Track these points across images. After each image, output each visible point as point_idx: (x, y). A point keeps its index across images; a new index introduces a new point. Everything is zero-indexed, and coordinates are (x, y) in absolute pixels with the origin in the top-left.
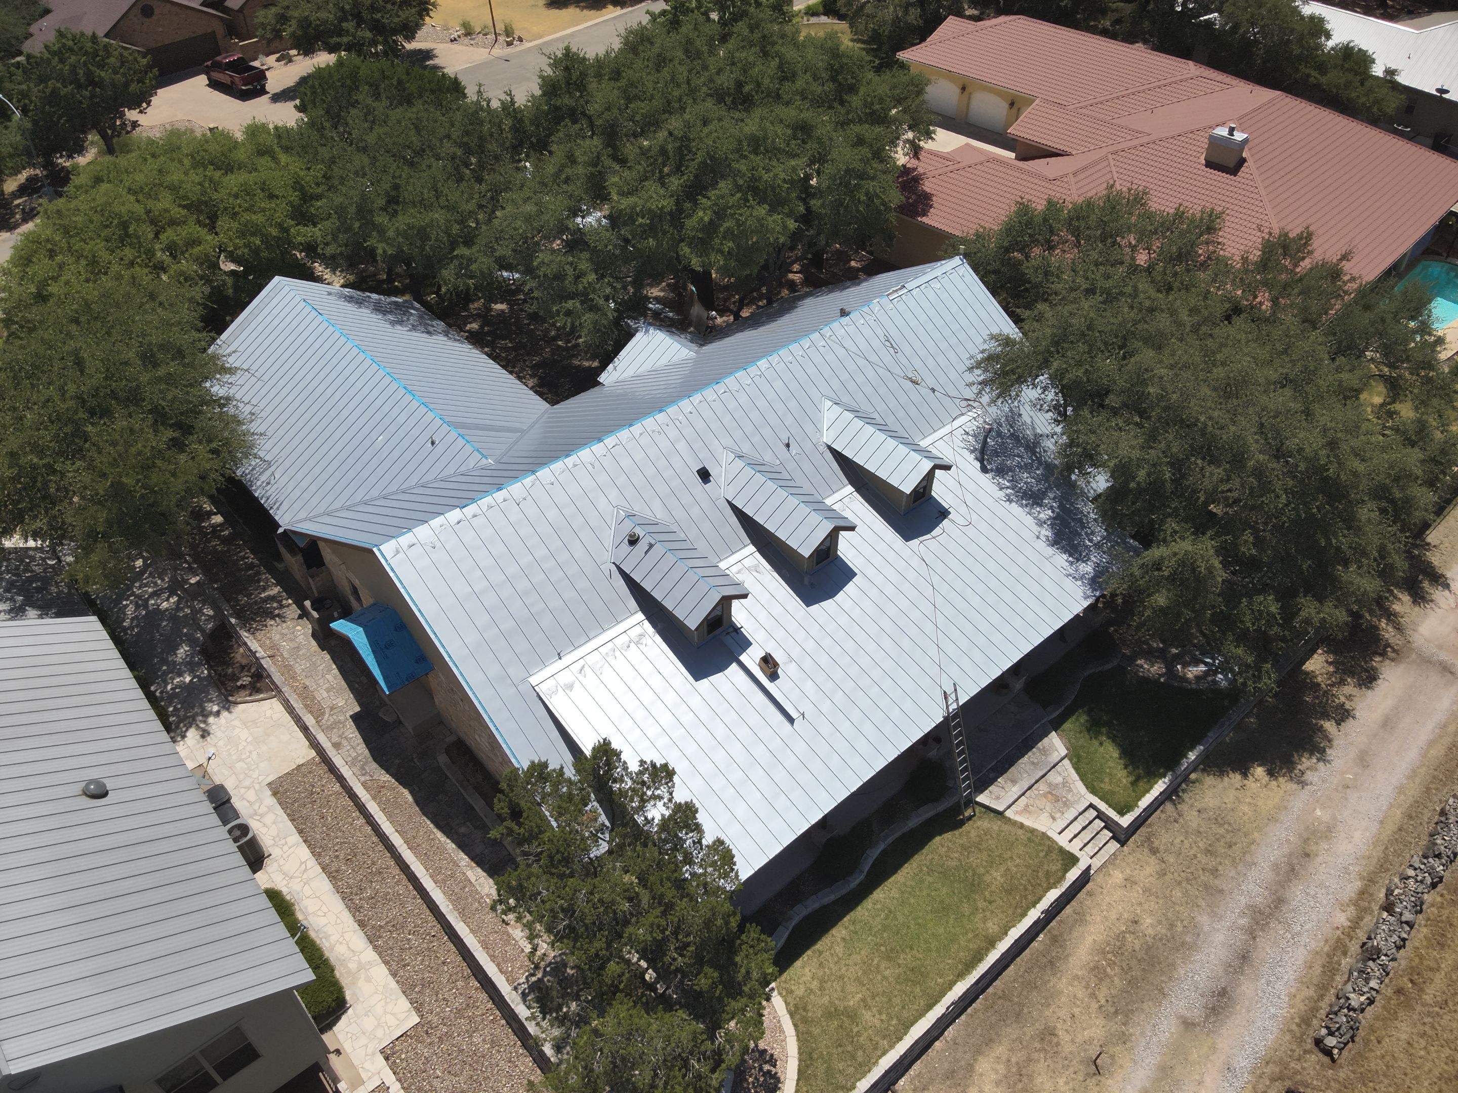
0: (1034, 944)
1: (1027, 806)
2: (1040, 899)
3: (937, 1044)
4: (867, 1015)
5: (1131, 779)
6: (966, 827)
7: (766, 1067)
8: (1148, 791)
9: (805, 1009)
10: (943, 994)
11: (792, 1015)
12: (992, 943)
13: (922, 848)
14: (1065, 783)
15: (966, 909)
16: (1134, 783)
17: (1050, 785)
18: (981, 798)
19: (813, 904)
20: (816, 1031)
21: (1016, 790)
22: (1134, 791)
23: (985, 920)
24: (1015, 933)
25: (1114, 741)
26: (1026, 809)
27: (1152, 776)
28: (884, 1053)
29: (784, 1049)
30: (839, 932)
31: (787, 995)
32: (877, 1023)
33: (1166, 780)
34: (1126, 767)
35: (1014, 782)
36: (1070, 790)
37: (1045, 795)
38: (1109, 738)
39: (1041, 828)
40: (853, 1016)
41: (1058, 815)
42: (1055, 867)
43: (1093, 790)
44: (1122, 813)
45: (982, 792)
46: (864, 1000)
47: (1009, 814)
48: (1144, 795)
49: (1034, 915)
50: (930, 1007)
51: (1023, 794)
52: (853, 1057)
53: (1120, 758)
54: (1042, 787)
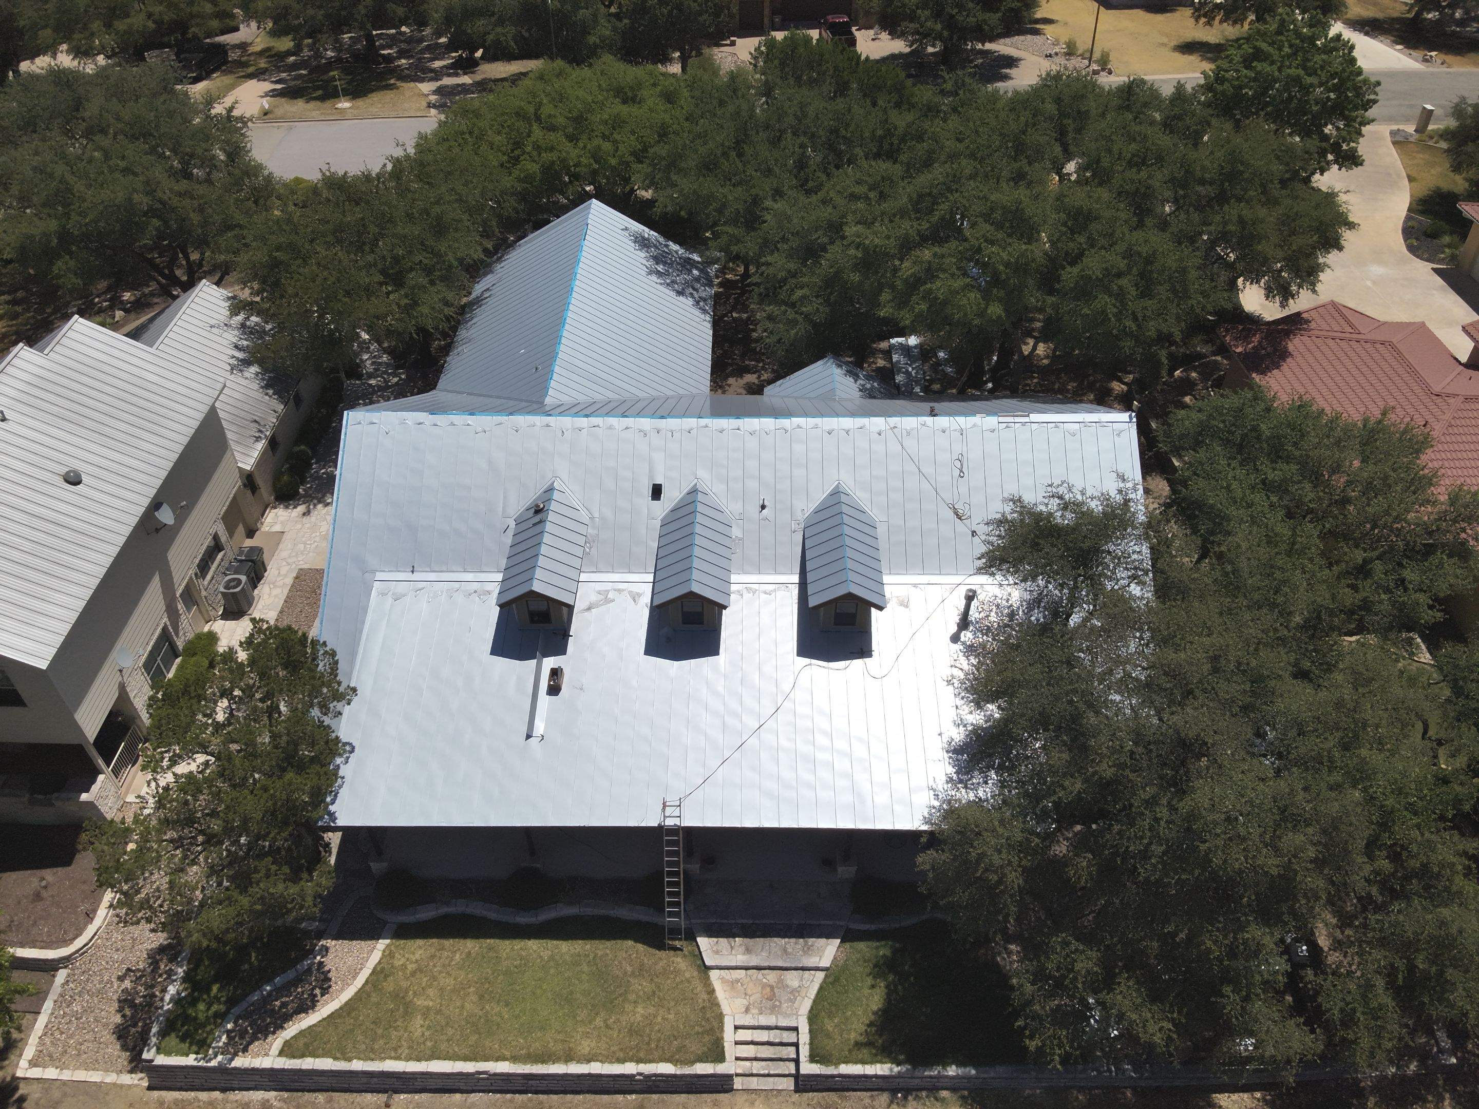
0: (620, 1097)
1: (738, 981)
2: (650, 1061)
3: (458, 1096)
4: (418, 1021)
5: (861, 1039)
6: (662, 954)
7: (317, 991)
8: (863, 1062)
9: (386, 977)
10: (486, 1059)
11: (374, 972)
12: (568, 1058)
13: (608, 939)
14: (795, 992)
15: (582, 1015)
16: (858, 1045)
17: (780, 981)
18: (703, 941)
19: (476, 909)
20: (374, 998)
21: (740, 959)
22: (850, 1051)
23: (586, 1035)
24: (596, 1068)
25: (888, 994)
26: (733, 984)
27: (885, 1053)
28: (398, 1058)
29: (342, 990)
30: (470, 945)
31: (388, 955)
32: (418, 1033)
33: (896, 1069)
34: (870, 1025)
35: (748, 951)
36: (793, 1001)
37: (764, 986)
38: (887, 987)
39: (726, 1008)
40: (408, 1011)
41: (754, 1011)
42: (695, 1047)
43: (812, 1018)
44: (813, 1059)
45: (710, 936)
46: (428, 1009)
47: (714, 975)
48: (856, 1063)
49: (630, 1068)
50: (466, 1059)
51: (747, 968)
52: (374, 1040)
53: (874, 1013)
54: (772, 976)
